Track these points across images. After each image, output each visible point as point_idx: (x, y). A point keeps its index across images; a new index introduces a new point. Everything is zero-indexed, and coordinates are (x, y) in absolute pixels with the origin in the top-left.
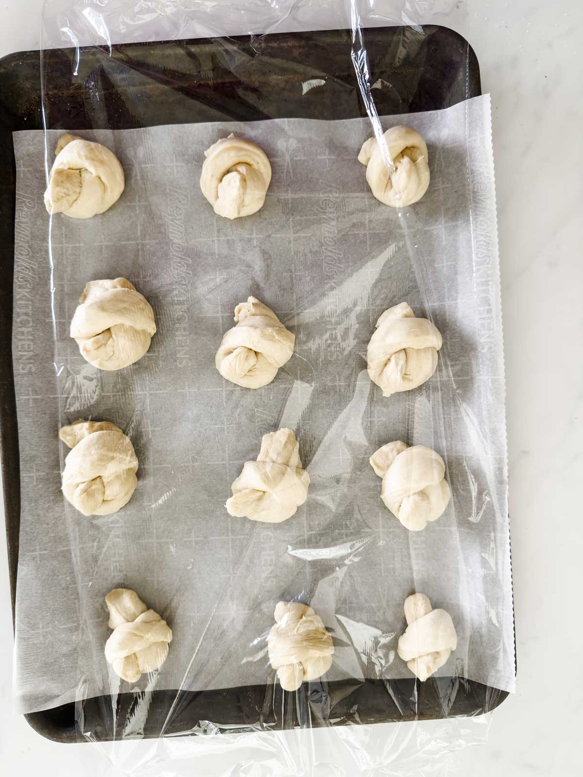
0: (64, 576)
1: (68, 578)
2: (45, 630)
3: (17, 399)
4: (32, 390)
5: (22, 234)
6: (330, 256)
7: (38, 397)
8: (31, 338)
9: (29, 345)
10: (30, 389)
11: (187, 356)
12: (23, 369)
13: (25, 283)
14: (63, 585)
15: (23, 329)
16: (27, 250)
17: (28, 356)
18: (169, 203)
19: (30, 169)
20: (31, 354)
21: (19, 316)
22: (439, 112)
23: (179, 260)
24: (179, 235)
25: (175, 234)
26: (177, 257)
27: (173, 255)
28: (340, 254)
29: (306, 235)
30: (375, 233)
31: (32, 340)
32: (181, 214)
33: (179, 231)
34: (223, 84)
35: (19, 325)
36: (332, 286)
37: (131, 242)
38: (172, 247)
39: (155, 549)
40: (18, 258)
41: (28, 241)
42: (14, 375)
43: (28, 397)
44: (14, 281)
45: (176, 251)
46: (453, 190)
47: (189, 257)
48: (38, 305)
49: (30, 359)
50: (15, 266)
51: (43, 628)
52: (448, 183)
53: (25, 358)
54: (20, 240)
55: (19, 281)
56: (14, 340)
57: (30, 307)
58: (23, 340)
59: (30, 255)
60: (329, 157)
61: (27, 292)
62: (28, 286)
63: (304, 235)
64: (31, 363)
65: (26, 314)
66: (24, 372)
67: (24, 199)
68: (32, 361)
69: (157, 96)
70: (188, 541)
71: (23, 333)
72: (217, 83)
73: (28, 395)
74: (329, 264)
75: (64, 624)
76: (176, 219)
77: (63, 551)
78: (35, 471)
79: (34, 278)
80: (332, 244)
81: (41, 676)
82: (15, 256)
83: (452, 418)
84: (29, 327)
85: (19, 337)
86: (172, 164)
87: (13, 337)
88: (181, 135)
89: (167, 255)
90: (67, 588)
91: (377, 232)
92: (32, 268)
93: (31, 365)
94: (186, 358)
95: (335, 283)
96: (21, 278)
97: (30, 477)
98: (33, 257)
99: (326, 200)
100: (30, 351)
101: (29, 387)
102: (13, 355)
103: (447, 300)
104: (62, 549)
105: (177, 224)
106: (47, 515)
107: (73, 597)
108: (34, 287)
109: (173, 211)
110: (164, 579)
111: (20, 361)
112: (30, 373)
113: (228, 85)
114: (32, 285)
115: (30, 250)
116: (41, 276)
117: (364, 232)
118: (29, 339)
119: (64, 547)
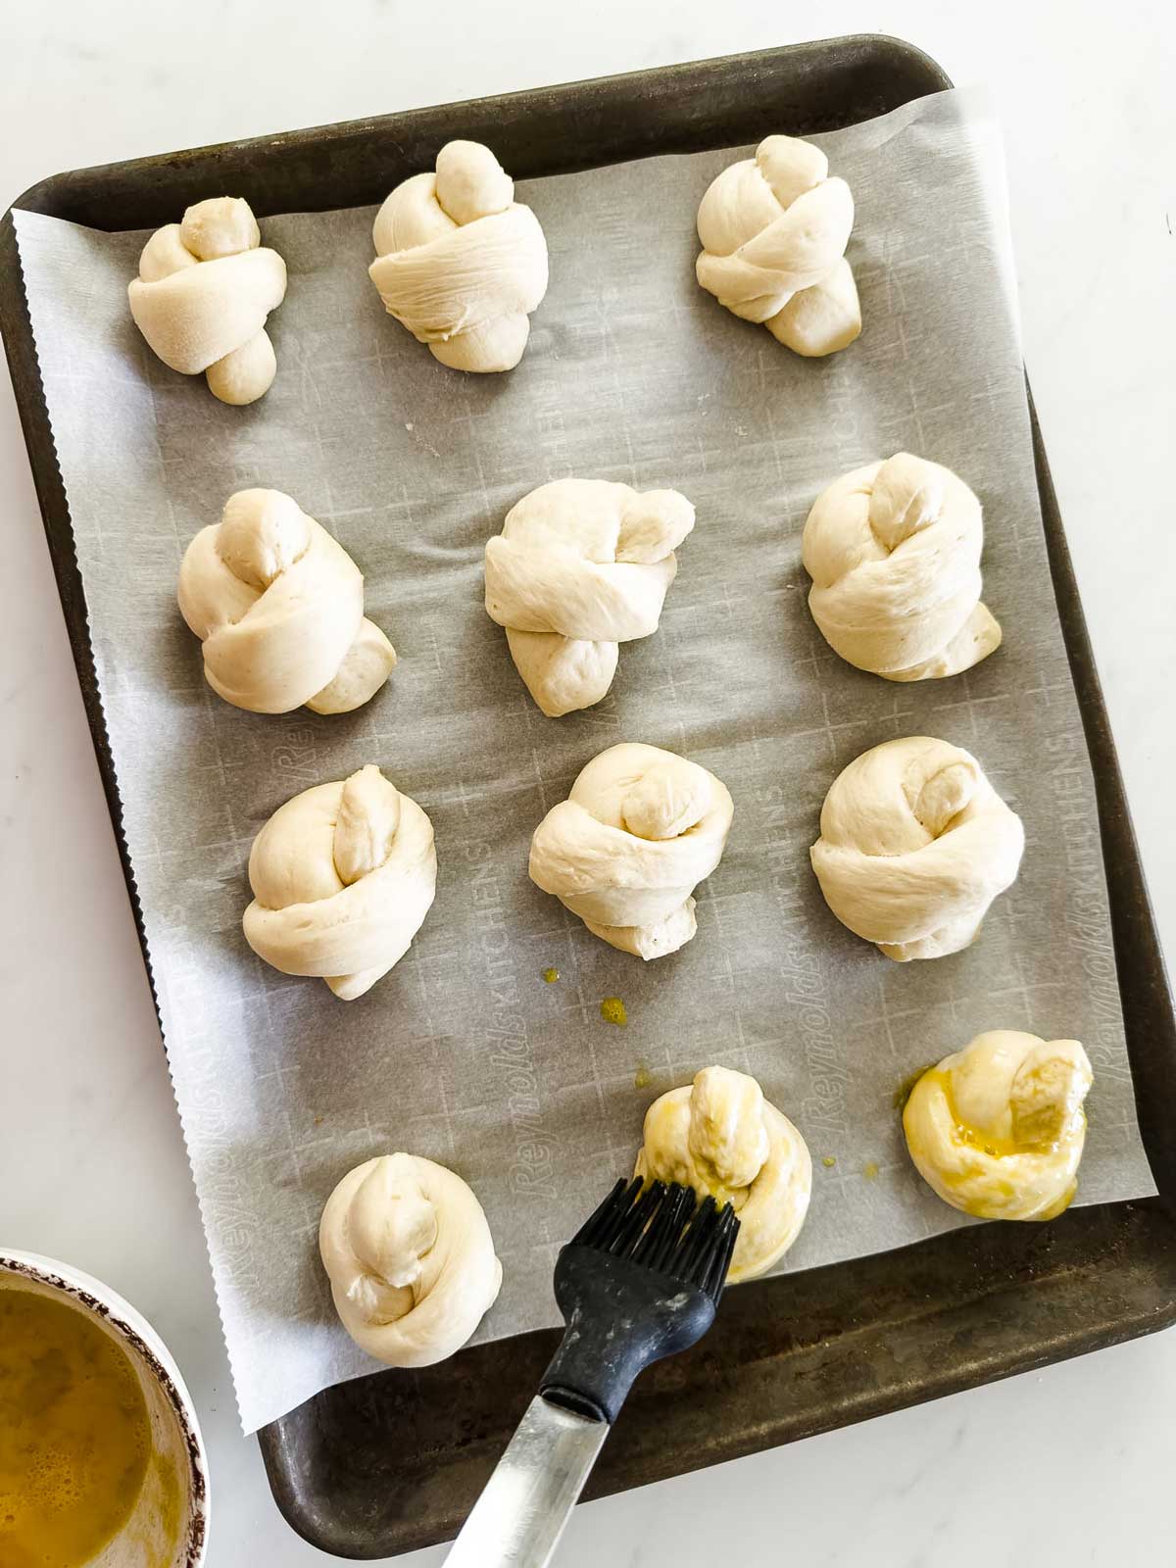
0: (936, 354)
1: (928, 351)
2: (959, 248)
3: (1071, 681)
4: (1045, 704)
5: (1106, 998)
6: (515, 1053)
7: (1031, 691)
8: (1061, 803)
9: (1063, 788)
10: (1048, 705)
11: (765, 809)
12: (1066, 741)
13: (1088, 905)
14: (934, 336)
15: (1078, 817)
16: (1092, 970)
17: (1062, 766)
18: (842, 1102)
19: (1110, 1127)
20: (1055, 772)
21: (1090, 841)
22: (337, 1380)
23: (810, 996)
24: (815, 1044)
25: (824, 1046)
26: (814, 1002)
27: (822, 1004)
28: (495, 1061)
29: (570, 1088)
30: (432, 1113)
31: (1058, 798)
32: (816, 1084)
33: (818, 1052)
34: (774, 1352)
35: (1085, 823)
36: (504, 994)
37: (902, 1014)
38: (825, 1018)
39: (771, 426)
40: (1109, 951)
41: (1093, 985)
42: (1082, 728)
43: (1050, 688)
44: (1108, 906)
45: (817, 1012)
46: (282, 1223)
47: (792, 1005)
48: (1058, 867)
49: (1057, 762)
50: (1110, 934)
51: (963, 250)
52: (296, 1235)
53: (1067, 763)
54: (1108, 986)
55: (1099, 908)
56: (1092, 793)
57: (1071, 861)
58: (1077, 796)
59: (1085, 960)
60: (545, 1247)
61: (1080, 888)
62: (1080, 901)
63: (575, 1087)
64: (1053, 753)
65: (1076, 846)
66: (1065, 735)
67: (1112, 1066)
68: (1053, 758)
69: (894, 1302)
70: (711, 449)
71: (1078, 808)
72: (785, 1352)
73: (1050, 692)
74: (515, 1037)
75: (921, 262)
76: (823, 1073)
77: (943, 402)
78: (1018, 549)
79: (1070, 917)
80: (514, 1079)
81: (952, 158)
82: (1113, 954)
83: (220, 763)
84: (1066, 822)
85: (1083, 800)
86: (846, 1178)
87: (1095, 798)
88: (839, 1239)
89: (833, 1000)
90: (926, 331)
91: (426, 1117)
92: (1078, 936)
93: (1054, 749)
94: (767, 805)
95: (499, 1001)
96: (1095, 914)
97: (1024, 535)
98: (1079, 958)
99: (541, 1160)
100: (1058, 777)
101: (1051, 707)
102: (1090, 765)
103: (265, 1000)
104: (947, 406)
105: (823, 1065)
106: (982, 467)
107: (914, 317)
108: (1071, 900)
109: (831, 1089)
110: (745, 371)
111: (1074, 755)
112: (1052, 735)
113: (764, 1351)
114: (1074, 903)
115: (1088, 971)
116: (1060, 923)
117: (455, 1112)
118: (1064, 799)
119: (943, 411)
